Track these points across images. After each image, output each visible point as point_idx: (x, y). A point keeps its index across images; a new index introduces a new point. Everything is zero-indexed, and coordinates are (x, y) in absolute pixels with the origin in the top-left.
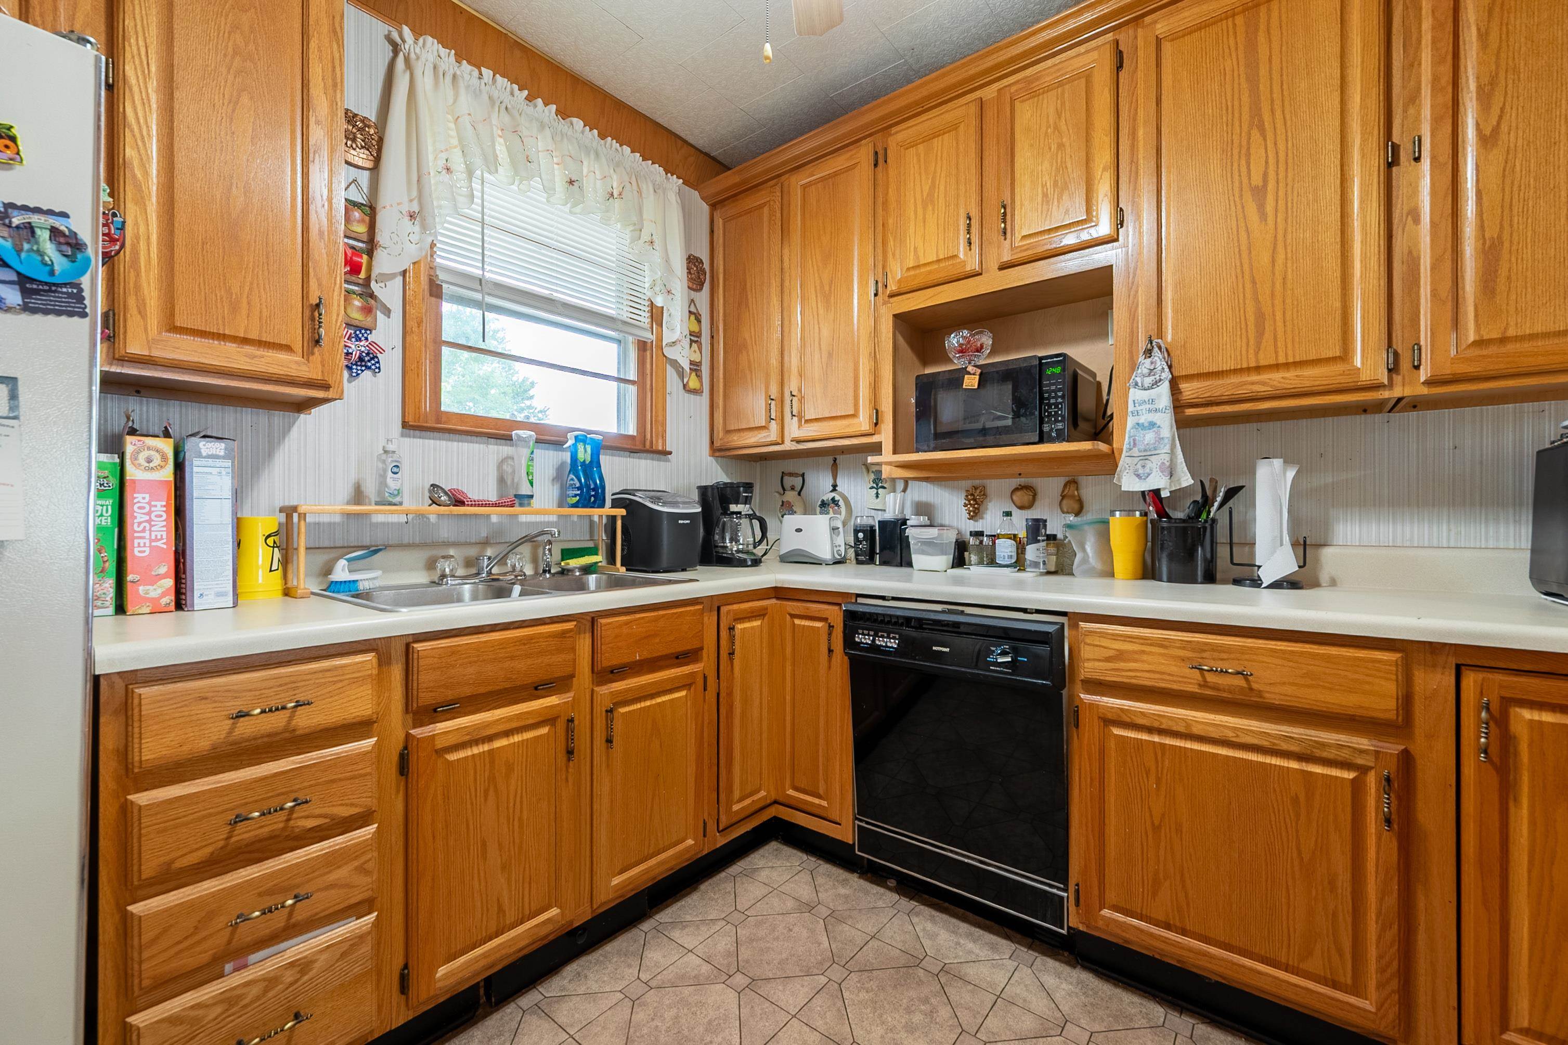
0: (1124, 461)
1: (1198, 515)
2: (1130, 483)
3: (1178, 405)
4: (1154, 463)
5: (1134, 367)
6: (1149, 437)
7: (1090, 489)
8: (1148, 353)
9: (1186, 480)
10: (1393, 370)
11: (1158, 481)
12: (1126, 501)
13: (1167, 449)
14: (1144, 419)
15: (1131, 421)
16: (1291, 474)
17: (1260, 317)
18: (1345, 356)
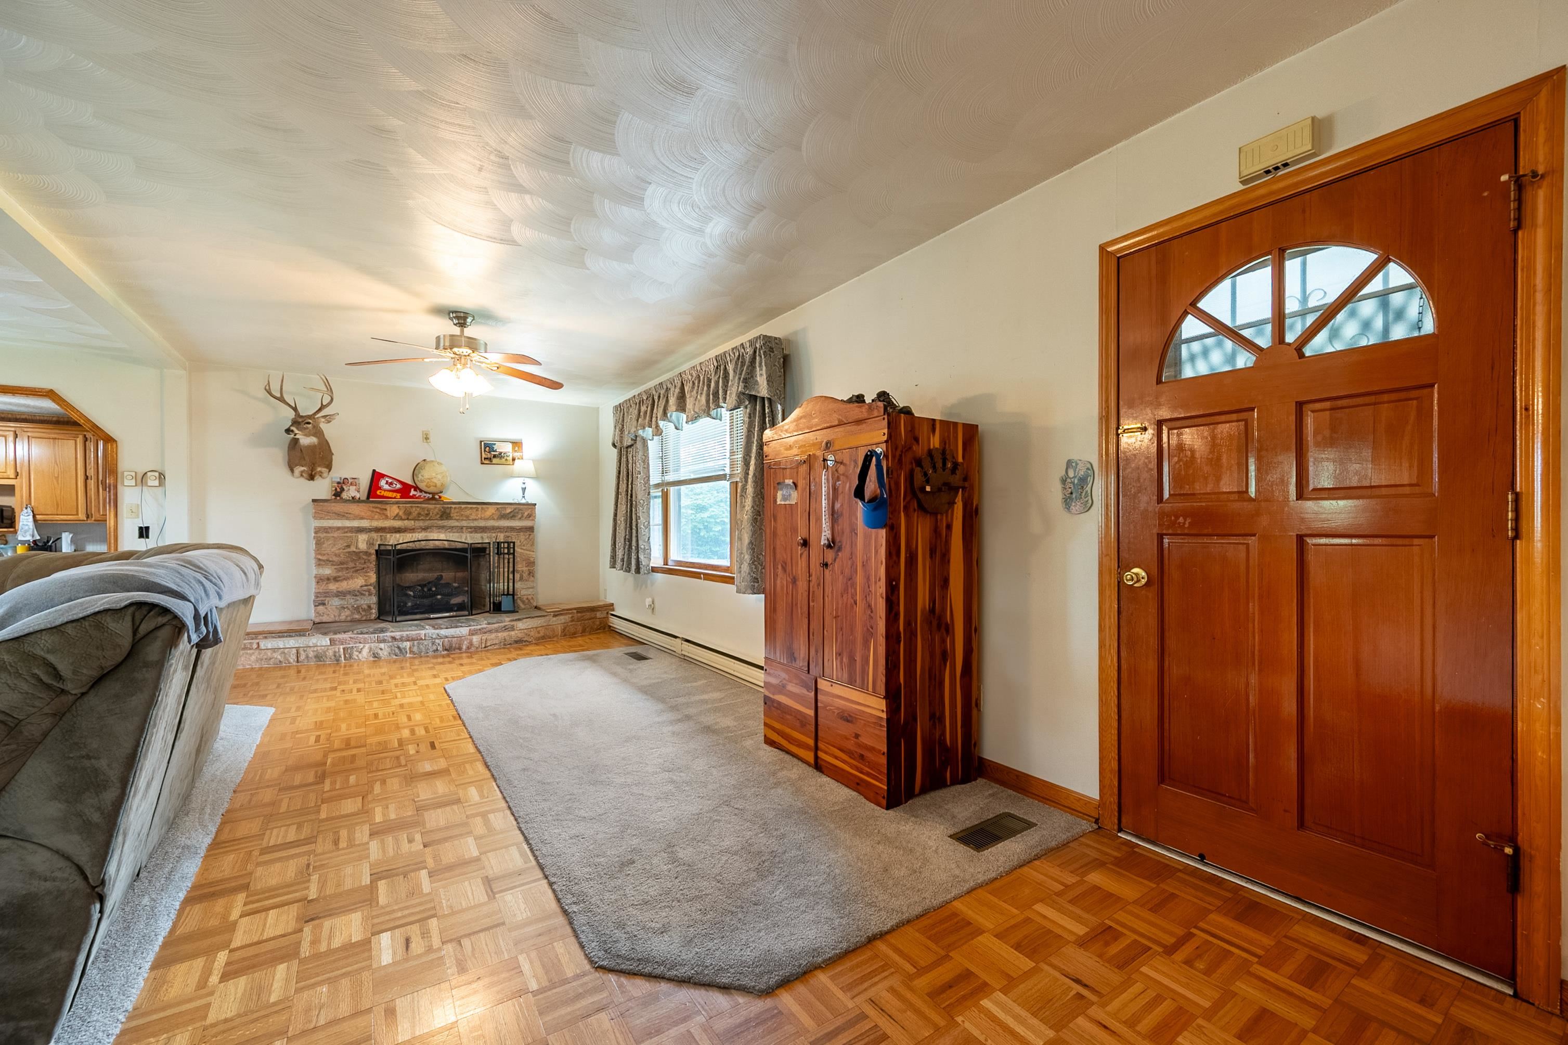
0: (19, 533)
1: (45, 545)
2: (20, 538)
3: (35, 520)
4: (28, 534)
5: (22, 510)
6: (27, 528)
7: (10, 537)
8: (26, 508)
9: (38, 538)
10: (88, 517)
11: (29, 538)
12: (23, 543)
13: (31, 531)
14: (25, 523)
15: (21, 523)
16: (71, 536)
17: (57, 505)
18: (77, 514)
